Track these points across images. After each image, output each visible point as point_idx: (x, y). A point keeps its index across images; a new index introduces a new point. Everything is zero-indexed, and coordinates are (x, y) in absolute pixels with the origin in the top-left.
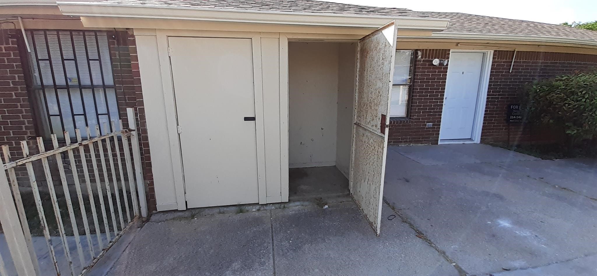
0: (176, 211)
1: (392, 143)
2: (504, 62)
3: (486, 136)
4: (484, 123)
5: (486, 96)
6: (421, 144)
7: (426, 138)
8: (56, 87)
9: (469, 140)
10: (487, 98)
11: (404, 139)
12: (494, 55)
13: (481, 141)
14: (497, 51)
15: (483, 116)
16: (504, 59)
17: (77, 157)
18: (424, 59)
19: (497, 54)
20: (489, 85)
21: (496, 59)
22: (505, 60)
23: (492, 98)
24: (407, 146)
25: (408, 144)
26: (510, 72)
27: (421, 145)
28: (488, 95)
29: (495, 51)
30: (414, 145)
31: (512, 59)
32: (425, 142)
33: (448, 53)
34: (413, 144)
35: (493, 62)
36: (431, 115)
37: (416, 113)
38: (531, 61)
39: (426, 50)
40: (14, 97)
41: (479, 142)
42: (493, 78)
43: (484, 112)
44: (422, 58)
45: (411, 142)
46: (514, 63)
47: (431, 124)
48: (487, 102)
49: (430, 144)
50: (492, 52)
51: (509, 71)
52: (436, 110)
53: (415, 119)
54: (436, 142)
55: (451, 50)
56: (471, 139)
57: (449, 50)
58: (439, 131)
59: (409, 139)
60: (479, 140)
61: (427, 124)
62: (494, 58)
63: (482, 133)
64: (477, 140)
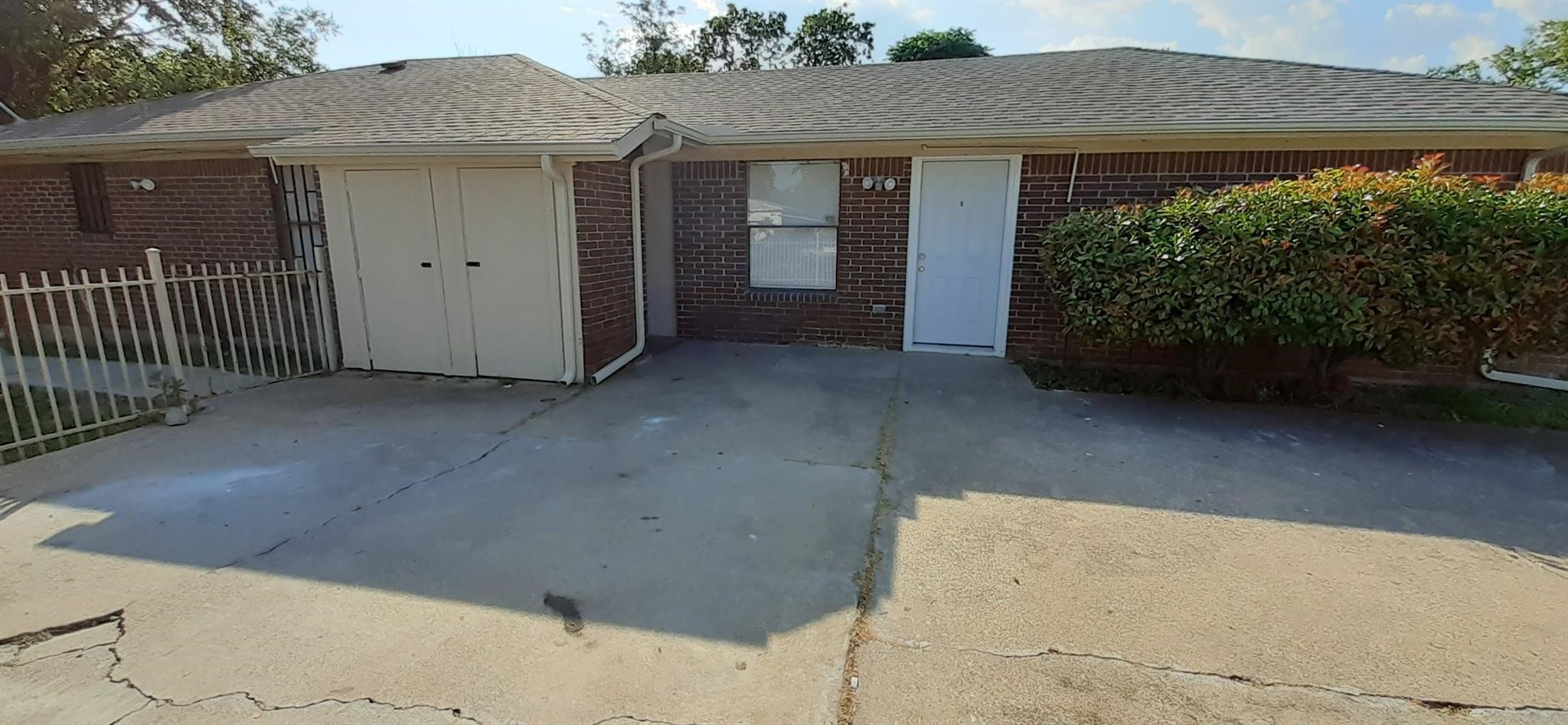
0: (361, 370)
1: (803, 339)
2: (1050, 180)
3: (1017, 342)
4: (1010, 314)
5: (1012, 255)
6: (864, 345)
7: (875, 335)
8: (300, 224)
9: (986, 348)
10: (1016, 259)
11: (827, 332)
12: (1024, 164)
13: (1007, 354)
14: (1030, 158)
16: (1048, 172)
17: (268, 286)
18: (855, 177)
19: (1033, 163)
21: (1030, 172)
22: (1052, 175)
24: (834, 347)
25: (837, 344)
26: (1069, 201)
27: (864, 348)
28: (1016, 251)
29: (1025, 156)
30: (849, 346)
31: (1071, 172)
32: (874, 342)
33: (907, 165)
34: (846, 344)
35: (1024, 180)
36: (882, 289)
37: (850, 282)
38: (1130, 175)
39: (859, 160)
40: (265, 234)
41: (1003, 355)
42: (1025, 216)
43: (1009, 290)
44: (851, 174)
45: (842, 340)
46: (1075, 181)
47: (882, 308)
48: (1015, 266)
49: (885, 348)
50: (1021, 157)
51: (1066, 200)
52: (891, 279)
53: (849, 295)
54: (899, 344)
55: (913, 159)
56: (992, 347)
57: (910, 159)
58: (902, 323)
59: (839, 333)
60: (1004, 349)
61: (874, 306)
62: (1023, 172)
63: (1008, 334)
64: (1000, 350)
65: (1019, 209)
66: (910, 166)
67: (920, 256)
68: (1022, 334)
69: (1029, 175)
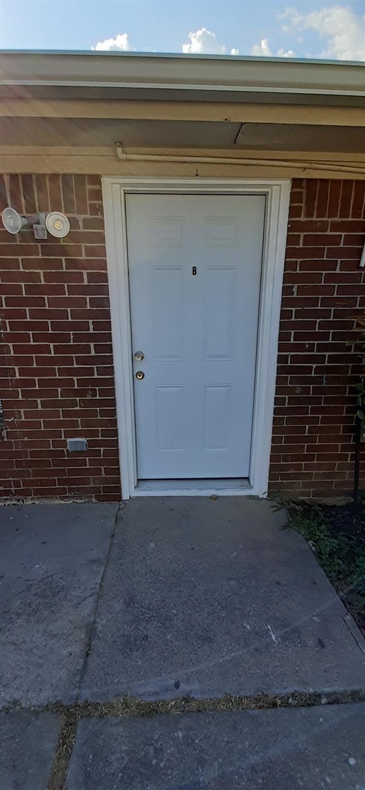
2: (335, 227)
3: (284, 477)
4: (274, 440)
5: (275, 353)
7: (74, 482)
9: (239, 482)
10: (280, 359)
12: (294, 197)
13: (269, 493)
14: (305, 184)
15: (271, 416)
20: (284, 314)
21: (304, 214)
22: (337, 219)
23: (295, 359)
24: (14, 504)
25: (18, 500)
26: (363, 264)
27: (62, 502)
29: (296, 182)
30: (37, 502)
33: (92, 191)
34: (32, 499)
35: (293, 227)
36: (76, 413)
41: (264, 493)
42: (295, 290)
43: (272, 406)
45: (25, 494)
47: (82, 442)
49: (94, 500)
50: (287, 185)
51: (359, 262)
52: (89, 398)
53: (23, 425)
54: (112, 492)
55: (105, 181)
56: (248, 479)
57: (96, 179)
58: (117, 462)
59: (17, 484)
60: (266, 489)
61: (69, 440)
62: (293, 212)
63: (272, 468)
64: (260, 486)
65: (286, 278)
66: (98, 195)
67: (136, 356)
68: (293, 466)
69: (303, 219)
